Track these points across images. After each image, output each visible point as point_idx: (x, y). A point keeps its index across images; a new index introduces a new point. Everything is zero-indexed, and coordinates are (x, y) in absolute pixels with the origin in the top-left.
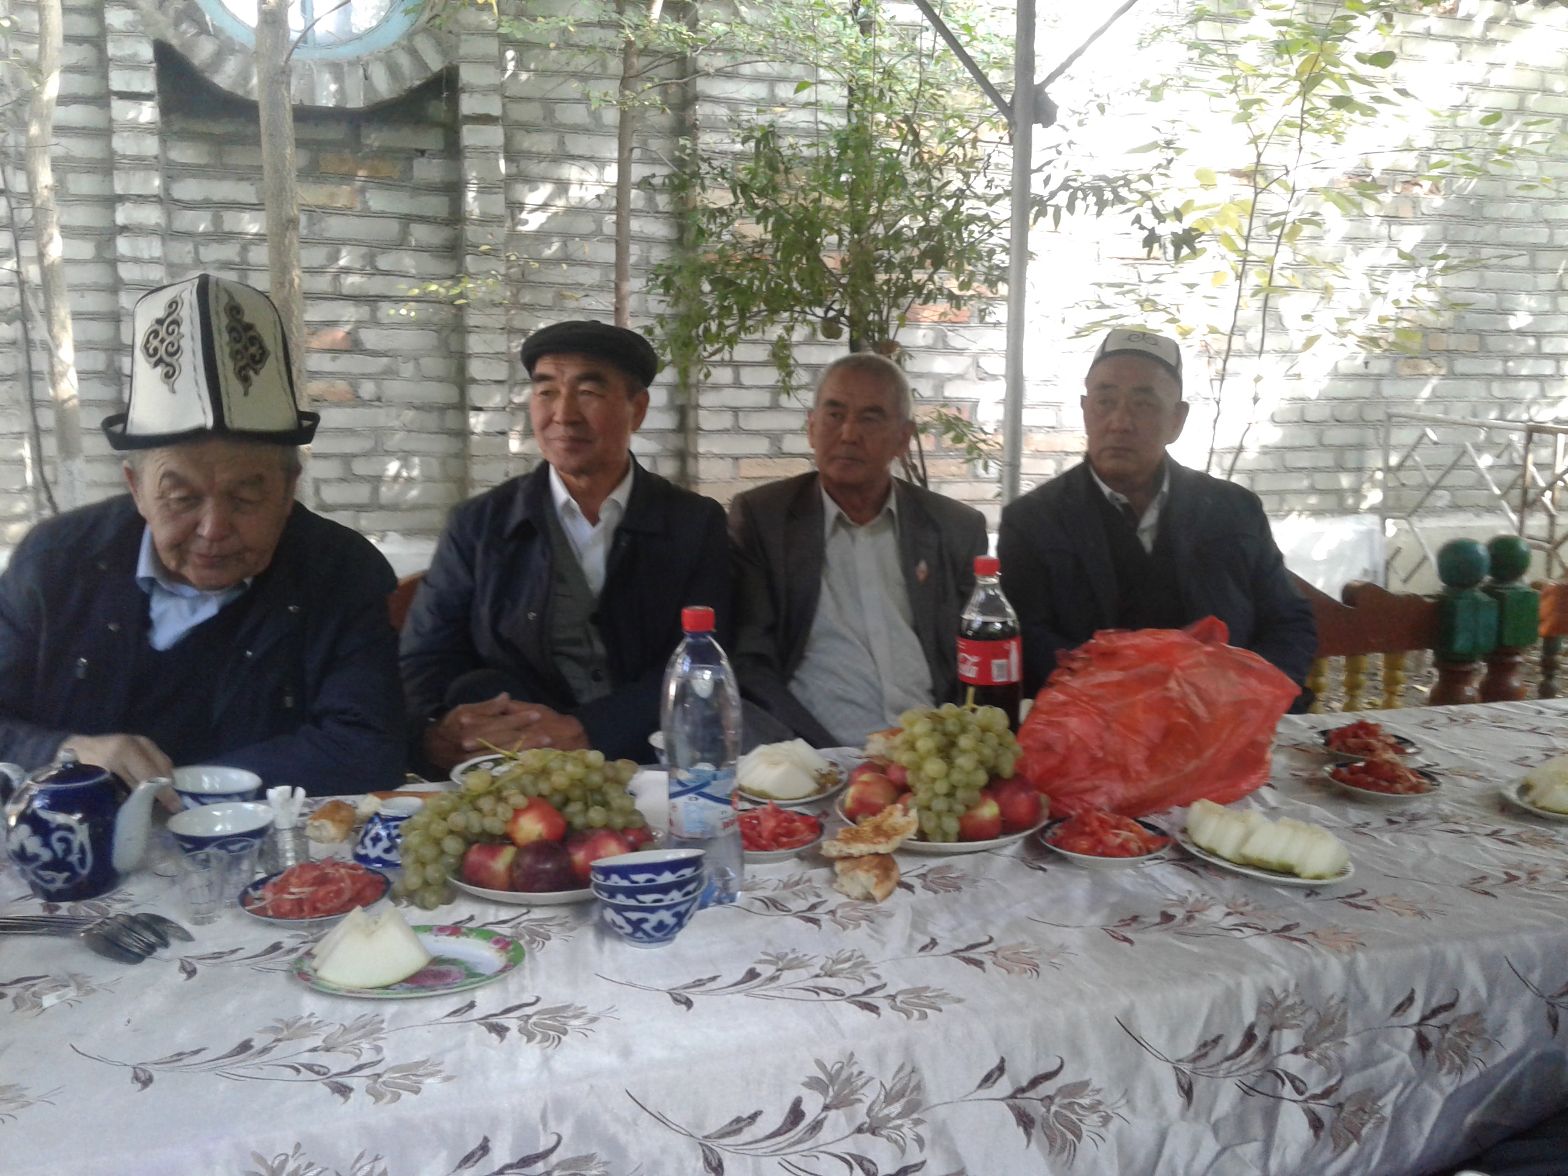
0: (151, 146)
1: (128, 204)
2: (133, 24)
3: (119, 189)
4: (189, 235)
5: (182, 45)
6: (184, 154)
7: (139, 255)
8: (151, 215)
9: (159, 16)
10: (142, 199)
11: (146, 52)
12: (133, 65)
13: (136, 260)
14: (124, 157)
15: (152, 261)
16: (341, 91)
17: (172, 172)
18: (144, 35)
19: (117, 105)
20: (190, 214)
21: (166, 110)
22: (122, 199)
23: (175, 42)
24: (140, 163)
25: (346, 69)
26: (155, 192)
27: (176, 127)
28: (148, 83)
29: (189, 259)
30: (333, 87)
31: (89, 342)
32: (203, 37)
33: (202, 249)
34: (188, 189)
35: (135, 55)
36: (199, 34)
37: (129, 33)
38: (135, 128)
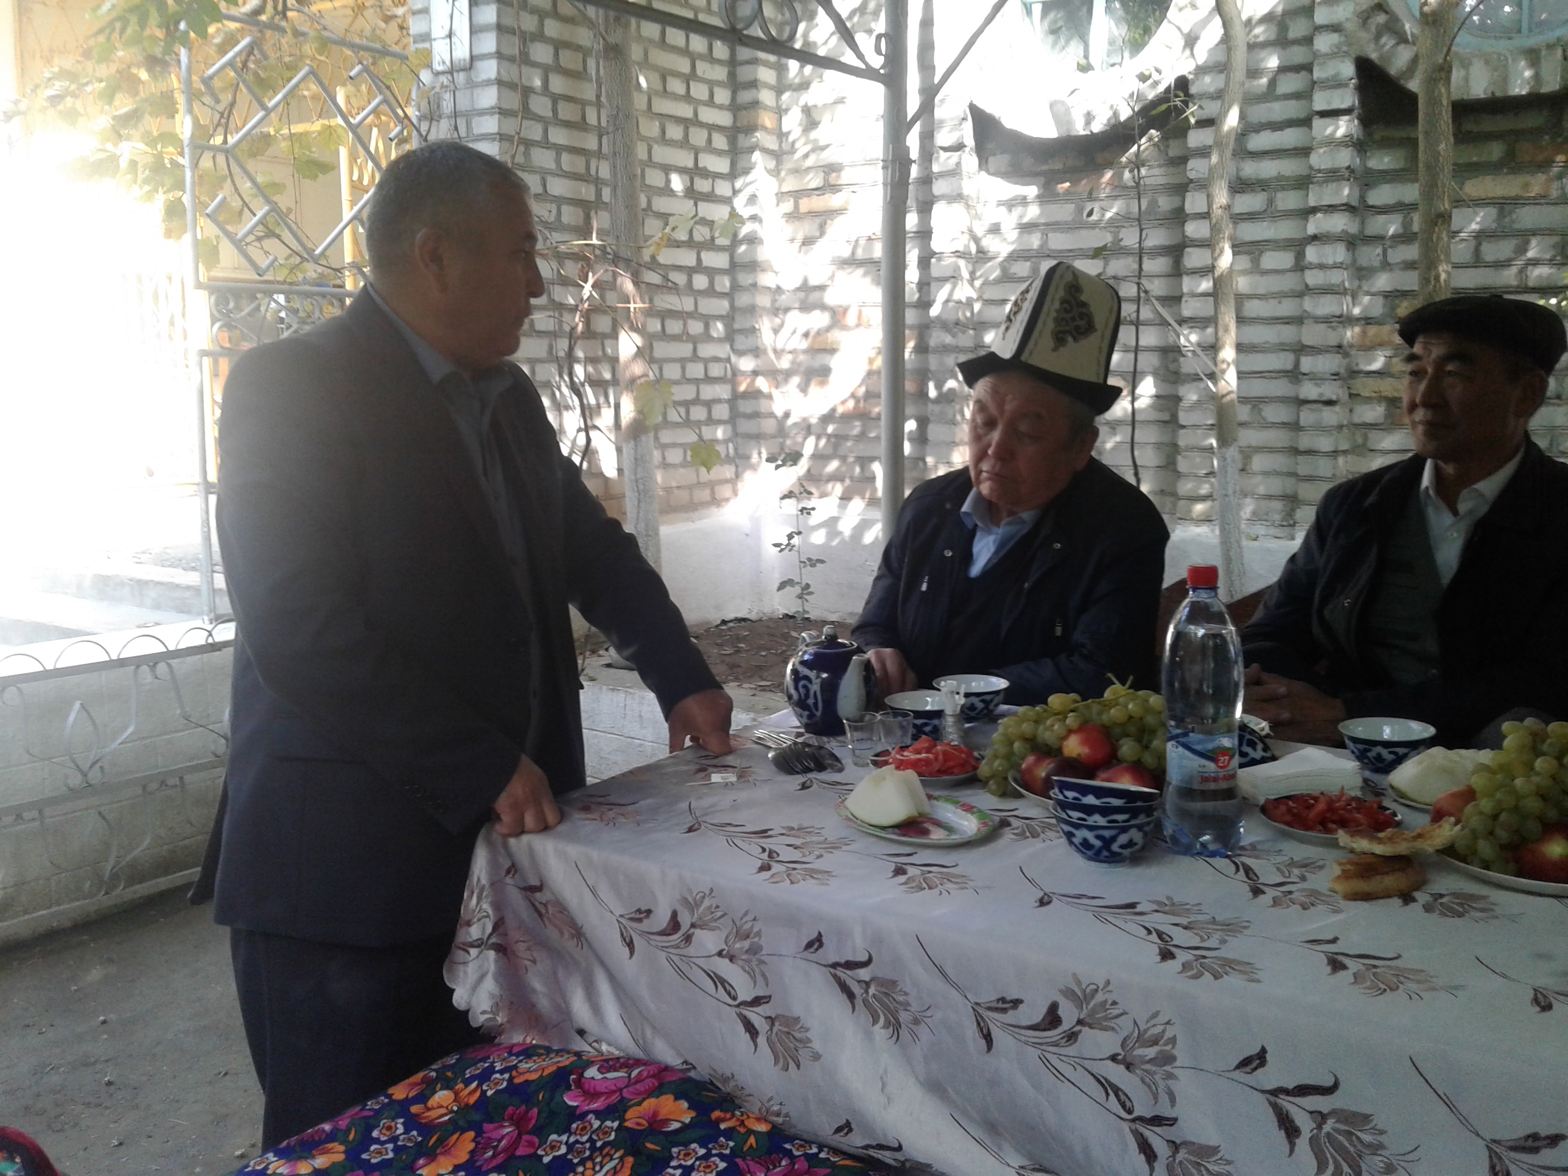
0: (1345, 158)
1: (1319, 215)
2: (1338, 46)
3: (1312, 202)
4: (1379, 238)
5: (1381, 57)
6: (1382, 161)
7: (1324, 261)
8: (1339, 223)
9: (1364, 35)
10: (1331, 209)
11: (1348, 70)
12: (1336, 84)
13: (1321, 267)
14: (1319, 171)
15: (1337, 266)
16: (1537, 77)
17: (1366, 179)
18: (1347, 54)
19: (1317, 122)
20: (1381, 218)
21: (1366, 121)
22: (1314, 210)
23: (1374, 56)
24: (1333, 175)
25: (1543, 53)
26: (1344, 201)
27: (1377, 136)
28: (1348, 98)
29: (1376, 263)
30: (1528, 74)
31: (1281, 344)
32: (1402, 47)
33: (1390, 251)
34: (1381, 195)
35: (1337, 74)
36: (1398, 44)
37: (1336, 54)
38: (1332, 143)
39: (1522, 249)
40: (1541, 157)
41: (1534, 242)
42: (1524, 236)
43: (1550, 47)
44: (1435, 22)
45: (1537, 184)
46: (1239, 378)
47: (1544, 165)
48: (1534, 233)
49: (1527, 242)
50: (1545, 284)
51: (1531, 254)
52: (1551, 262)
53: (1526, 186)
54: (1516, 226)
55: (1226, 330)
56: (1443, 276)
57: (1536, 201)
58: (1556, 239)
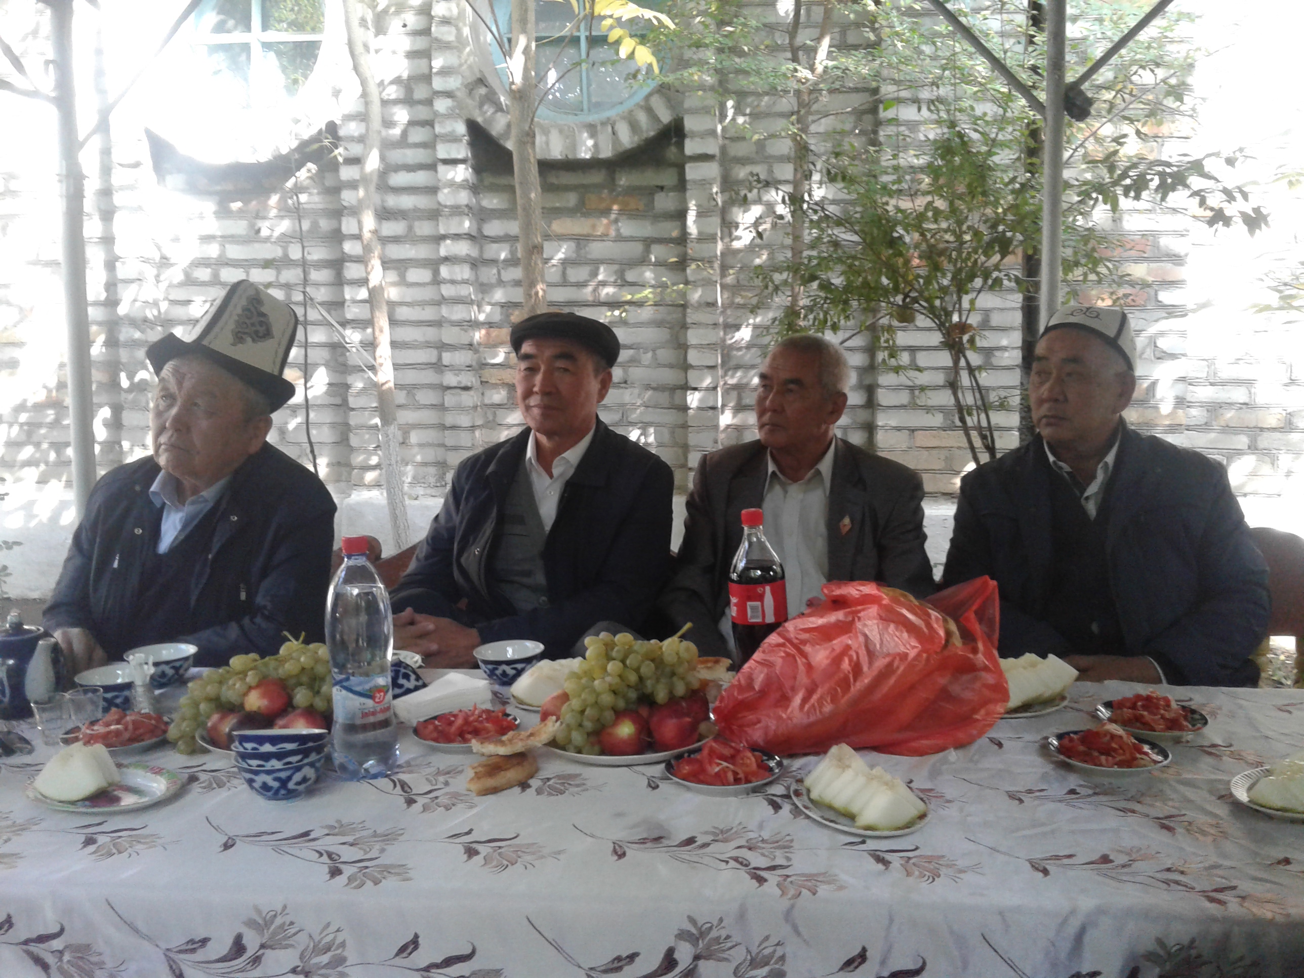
0: (464, 198)
1: (448, 242)
2: (452, 109)
3: (442, 231)
4: (494, 262)
5: (485, 120)
6: (492, 202)
7: (455, 278)
8: (463, 248)
9: (469, 101)
10: (457, 237)
11: (461, 128)
12: (452, 139)
13: (453, 282)
14: (446, 206)
15: (465, 282)
16: (596, 145)
17: (481, 215)
18: (459, 116)
19: (441, 168)
20: (495, 246)
21: (478, 170)
22: (444, 237)
23: (480, 120)
24: (457, 211)
25: (599, 128)
26: (466, 231)
27: (486, 183)
28: (462, 151)
29: (494, 280)
30: (590, 143)
31: (427, 342)
32: (499, 114)
33: (502, 272)
34: (493, 228)
35: (454, 131)
36: (496, 112)
37: (450, 115)
38: (452, 184)
39: (595, 274)
40: (603, 206)
41: (602, 269)
42: (595, 264)
43: (603, 124)
44: (521, 97)
45: (602, 225)
46: (395, 369)
47: (606, 212)
48: (602, 262)
49: (598, 269)
50: (611, 300)
51: (600, 277)
52: (615, 284)
53: (594, 227)
54: (589, 257)
55: (381, 331)
56: (541, 293)
57: (603, 237)
58: (616, 267)
